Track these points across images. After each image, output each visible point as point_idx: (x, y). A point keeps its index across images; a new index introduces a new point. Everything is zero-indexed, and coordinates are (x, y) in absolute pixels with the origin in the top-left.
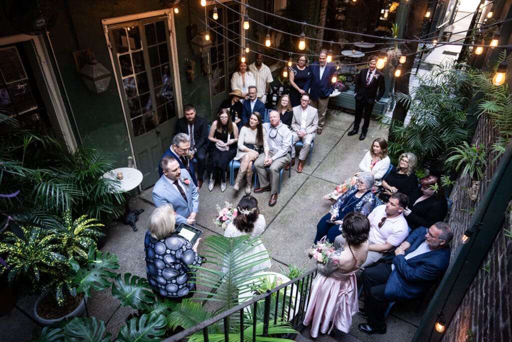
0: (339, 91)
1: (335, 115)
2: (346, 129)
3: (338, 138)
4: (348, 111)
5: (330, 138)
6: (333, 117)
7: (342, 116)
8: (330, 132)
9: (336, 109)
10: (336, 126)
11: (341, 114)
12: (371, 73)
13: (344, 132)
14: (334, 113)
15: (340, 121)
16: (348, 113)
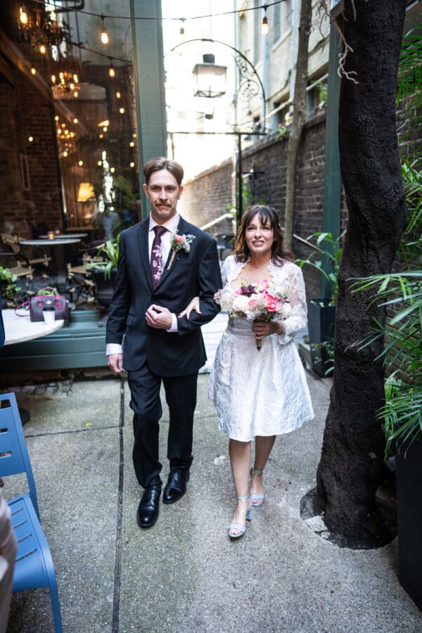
0: (57, 318)
1: (61, 396)
2: (117, 421)
3: (111, 456)
4: (91, 375)
5: (88, 469)
6: (59, 401)
7: (81, 391)
8: (76, 447)
9: (56, 380)
10: (83, 424)
11: (76, 386)
12: (160, 231)
13: (116, 431)
14: (55, 392)
15: (84, 404)
16: (93, 379)
